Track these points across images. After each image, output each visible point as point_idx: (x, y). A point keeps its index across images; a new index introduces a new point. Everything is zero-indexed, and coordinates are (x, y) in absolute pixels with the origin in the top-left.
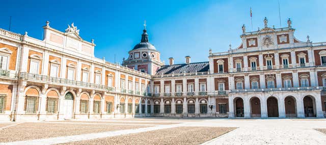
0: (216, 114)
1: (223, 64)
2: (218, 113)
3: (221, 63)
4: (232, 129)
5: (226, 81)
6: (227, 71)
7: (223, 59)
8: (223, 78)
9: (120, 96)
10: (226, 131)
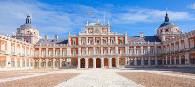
0: (71, 67)
1: (76, 41)
2: (72, 66)
3: (74, 39)
4: (79, 74)
5: (77, 49)
6: (77, 44)
7: (76, 38)
8: (75, 48)
9: (11, 57)
10: (76, 75)
